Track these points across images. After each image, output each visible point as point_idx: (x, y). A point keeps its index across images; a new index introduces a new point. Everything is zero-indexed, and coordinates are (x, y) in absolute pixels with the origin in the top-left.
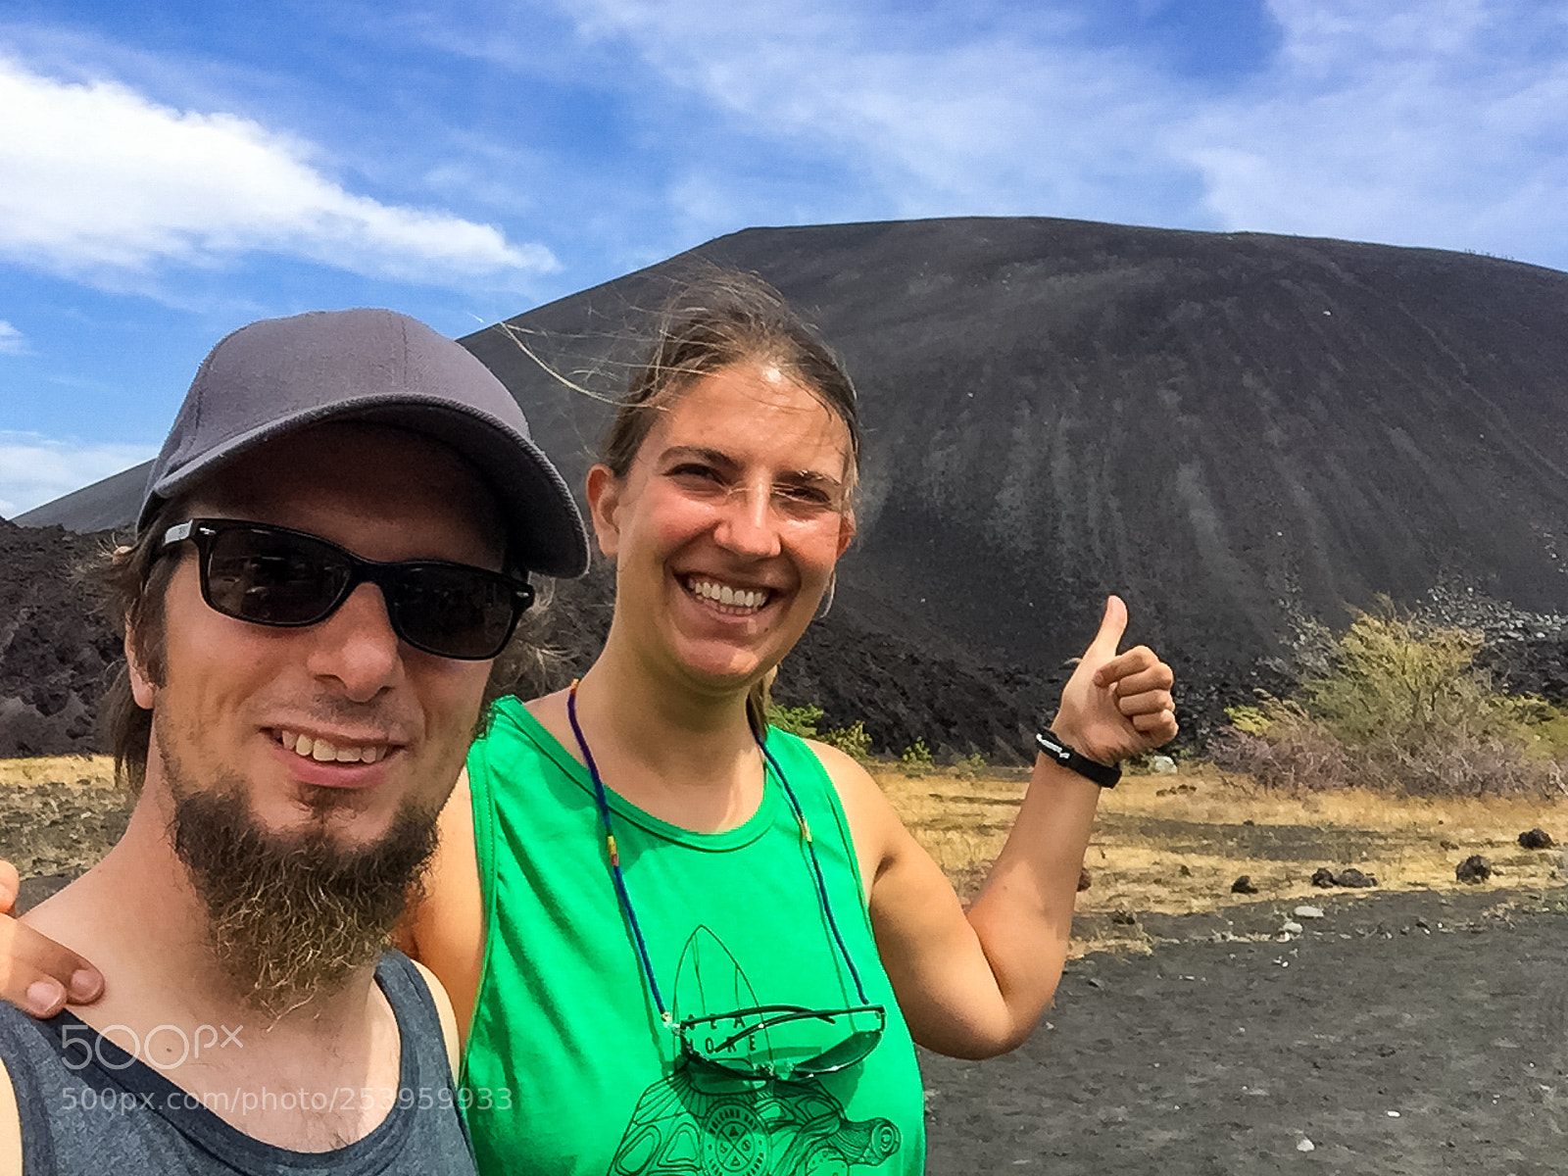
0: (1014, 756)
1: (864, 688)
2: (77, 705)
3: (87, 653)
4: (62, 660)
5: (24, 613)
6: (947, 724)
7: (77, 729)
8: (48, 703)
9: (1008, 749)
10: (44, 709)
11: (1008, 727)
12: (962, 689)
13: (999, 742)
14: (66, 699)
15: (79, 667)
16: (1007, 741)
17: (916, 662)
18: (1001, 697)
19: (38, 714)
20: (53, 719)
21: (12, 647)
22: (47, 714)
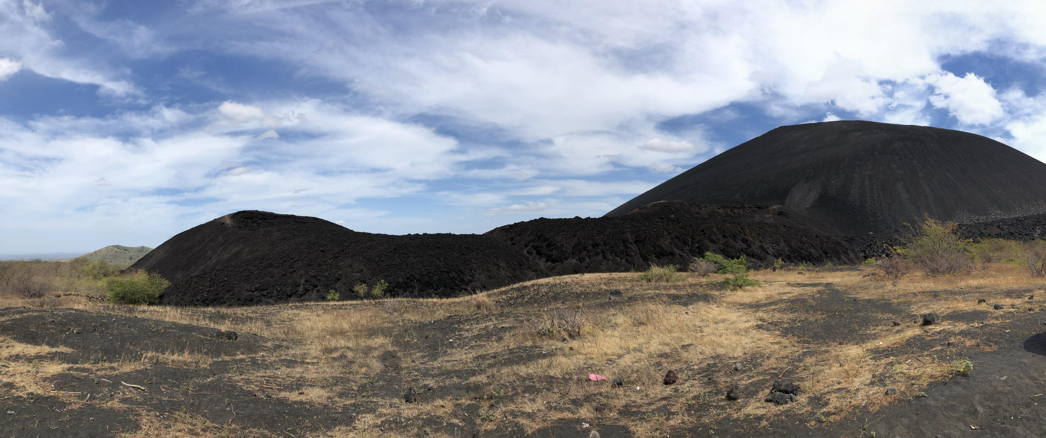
0: (847, 261)
1: (800, 245)
2: (587, 260)
3: (590, 248)
4: (584, 249)
5: (576, 239)
6: (826, 253)
7: (587, 266)
8: (581, 260)
9: (845, 259)
10: (580, 262)
11: (846, 253)
12: (831, 244)
13: (842, 257)
14: (585, 259)
15: (588, 251)
16: (845, 257)
17: (818, 237)
18: (843, 245)
19: (579, 263)
20: (582, 264)
21: (574, 247)
22: (581, 263)
